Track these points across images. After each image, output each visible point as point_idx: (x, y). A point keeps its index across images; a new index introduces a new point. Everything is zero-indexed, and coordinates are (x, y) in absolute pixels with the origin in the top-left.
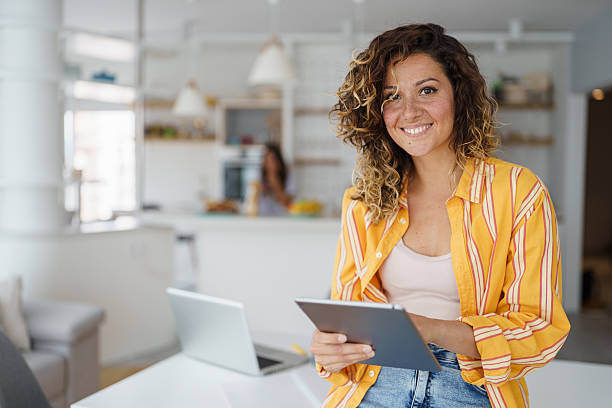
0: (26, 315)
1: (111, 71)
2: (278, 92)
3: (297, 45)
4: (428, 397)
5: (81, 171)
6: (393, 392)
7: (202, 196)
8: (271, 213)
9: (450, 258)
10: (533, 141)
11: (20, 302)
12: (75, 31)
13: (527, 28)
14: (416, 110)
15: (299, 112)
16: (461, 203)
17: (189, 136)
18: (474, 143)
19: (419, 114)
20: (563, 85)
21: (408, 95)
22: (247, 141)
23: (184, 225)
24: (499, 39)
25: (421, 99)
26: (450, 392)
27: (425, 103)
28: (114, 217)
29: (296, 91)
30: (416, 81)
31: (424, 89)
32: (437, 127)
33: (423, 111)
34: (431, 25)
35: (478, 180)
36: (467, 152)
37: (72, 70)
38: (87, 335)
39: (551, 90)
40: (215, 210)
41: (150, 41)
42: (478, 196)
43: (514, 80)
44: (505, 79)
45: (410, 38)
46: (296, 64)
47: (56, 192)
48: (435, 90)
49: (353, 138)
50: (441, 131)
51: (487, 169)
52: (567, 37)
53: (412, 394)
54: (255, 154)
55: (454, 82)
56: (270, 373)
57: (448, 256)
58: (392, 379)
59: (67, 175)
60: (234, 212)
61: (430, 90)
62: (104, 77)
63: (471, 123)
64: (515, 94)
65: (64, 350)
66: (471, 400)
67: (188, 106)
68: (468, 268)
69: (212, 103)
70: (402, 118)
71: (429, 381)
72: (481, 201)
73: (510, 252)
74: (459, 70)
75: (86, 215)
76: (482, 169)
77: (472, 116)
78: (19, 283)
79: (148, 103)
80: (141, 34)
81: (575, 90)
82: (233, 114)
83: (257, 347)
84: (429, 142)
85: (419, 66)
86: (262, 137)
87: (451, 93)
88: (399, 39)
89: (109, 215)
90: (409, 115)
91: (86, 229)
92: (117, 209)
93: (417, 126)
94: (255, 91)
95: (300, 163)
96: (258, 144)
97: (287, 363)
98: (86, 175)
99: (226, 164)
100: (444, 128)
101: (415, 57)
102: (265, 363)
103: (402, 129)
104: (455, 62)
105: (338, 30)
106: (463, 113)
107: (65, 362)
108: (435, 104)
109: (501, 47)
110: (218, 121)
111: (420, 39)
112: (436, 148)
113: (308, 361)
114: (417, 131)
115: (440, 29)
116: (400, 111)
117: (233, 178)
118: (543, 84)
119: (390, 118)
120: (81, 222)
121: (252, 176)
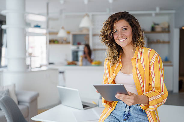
0: (17, 95)
1: (39, 24)
2: (88, 30)
3: (93, 15)
4: (129, 113)
5: (31, 53)
6: (120, 111)
7: (66, 60)
8: (86, 65)
9: (133, 75)
10: (164, 42)
11: (15, 91)
12: (29, 13)
13: (161, 9)
14: (122, 35)
15: (94, 35)
16: (135, 59)
17: (62, 43)
18: (138, 42)
19: (123, 36)
20: (172, 26)
21: (120, 31)
22: (79, 44)
23: (61, 69)
24: (153, 13)
25: (123, 32)
26: (135, 112)
27: (124, 33)
28: (41, 67)
29: (93, 29)
30: (121, 27)
31: (124, 29)
32: (128, 39)
33: (124, 35)
34: (125, 12)
35: (139, 53)
36: (136, 45)
37: (28, 25)
38: (34, 100)
39: (169, 27)
40: (70, 64)
41: (50, 15)
42: (139, 57)
43: (158, 25)
44: (155, 24)
45: (119, 16)
46: (93, 21)
47: (24, 60)
48: (127, 29)
49: (106, 43)
50: (129, 40)
51: (142, 50)
52: (173, 12)
53: (125, 112)
54: (82, 48)
55: (132, 27)
56: (86, 109)
57: (132, 74)
58: (120, 108)
59: (27, 54)
60: (76, 64)
61: (126, 29)
62: (38, 26)
63: (137, 37)
64: (158, 29)
65: (28, 104)
66: (141, 114)
67: (62, 34)
68: (137, 78)
69: (69, 33)
70: (118, 37)
71: (129, 109)
72: (140, 59)
73: (150, 73)
74: (133, 23)
75: (32, 66)
76: (140, 50)
77: (137, 35)
78: (14, 85)
79: (50, 33)
80: (48, 13)
81: (176, 27)
82: (75, 36)
83: (82, 102)
84: (126, 43)
85: (122, 23)
86: (84, 43)
87: (131, 30)
88: (116, 16)
89: (39, 66)
90: (120, 36)
91: (33, 70)
92: (41, 64)
93: (122, 39)
94: (81, 29)
95: (95, 50)
96: (82, 45)
97: (91, 106)
98: (33, 55)
99: (73, 50)
100: (130, 39)
101: (121, 21)
102: (85, 106)
103: (119, 40)
104: (132, 21)
105: (105, 11)
106: (135, 35)
107: (28, 108)
108: (127, 33)
109: (153, 15)
110: (70, 38)
111: (122, 16)
112: (128, 45)
113: (97, 106)
114: (123, 40)
115: (127, 13)
116: (118, 35)
117: (75, 55)
118: (166, 25)
119: (115, 37)
120: (31, 68)
121: (81, 54)
